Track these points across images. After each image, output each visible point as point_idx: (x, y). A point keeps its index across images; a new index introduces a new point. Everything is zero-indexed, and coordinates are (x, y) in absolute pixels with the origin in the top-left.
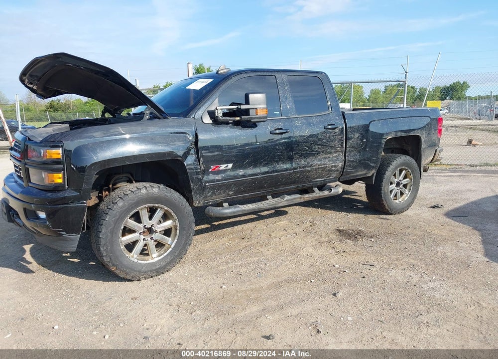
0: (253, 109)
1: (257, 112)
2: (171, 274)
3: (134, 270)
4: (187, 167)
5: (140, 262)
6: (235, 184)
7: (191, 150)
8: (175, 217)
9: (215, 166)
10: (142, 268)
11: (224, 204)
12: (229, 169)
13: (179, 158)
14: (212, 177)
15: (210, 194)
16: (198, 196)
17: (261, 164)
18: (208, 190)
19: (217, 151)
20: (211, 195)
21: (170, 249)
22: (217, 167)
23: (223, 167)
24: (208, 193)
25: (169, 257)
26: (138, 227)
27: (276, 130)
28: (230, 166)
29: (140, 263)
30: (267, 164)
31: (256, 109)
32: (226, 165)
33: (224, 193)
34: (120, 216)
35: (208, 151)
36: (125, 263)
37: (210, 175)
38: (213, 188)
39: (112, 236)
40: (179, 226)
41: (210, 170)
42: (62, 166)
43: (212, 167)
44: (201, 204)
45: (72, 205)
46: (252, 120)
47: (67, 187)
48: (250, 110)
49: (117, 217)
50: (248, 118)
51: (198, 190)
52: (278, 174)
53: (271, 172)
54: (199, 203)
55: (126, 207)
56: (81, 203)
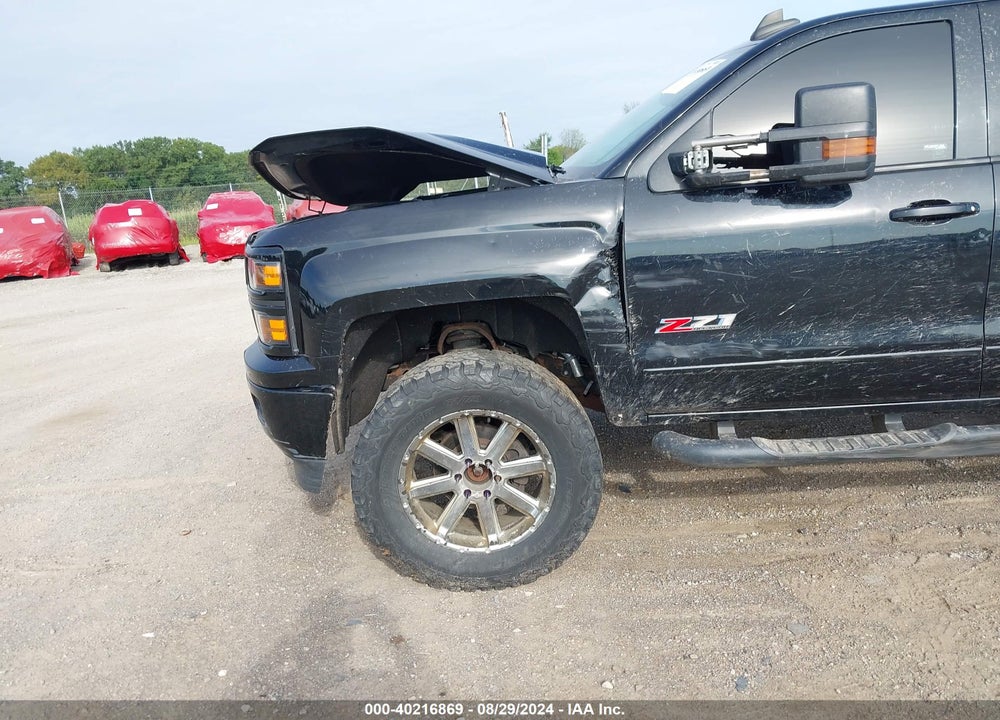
0: (814, 139)
1: (825, 151)
2: (529, 594)
3: (431, 564)
4: (584, 320)
5: (449, 545)
6: (746, 375)
7: (598, 271)
8: (545, 450)
9: (673, 320)
10: (455, 563)
11: (721, 430)
12: (724, 330)
13: (559, 294)
14: (660, 349)
15: (657, 398)
16: (619, 399)
17: (845, 317)
18: (650, 386)
19: (681, 276)
20: (665, 400)
21: (532, 530)
22: (679, 323)
23: (701, 322)
24: (653, 394)
25: (526, 549)
26: (450, 460)
27: (915, 205)
28: (727, 320)
29: (451, 550)
30: (872, 319)
31: (824, 139)
32: (714, 317)
33: (707, 398)
34: (396, 432)
35: (651, 275)
36: (412, 544)
37: (659, 343)
38: (668, 381)
39: (378, 477)
40: (554, 473)
41: (657, 331)
42: (281, 303)
43: (663, 321)
44: (636, 421)
45: (305, 392)
46: (808, 178)
47: (296, 350)
48: (802, 144)
49: (389, 434)
50: (790, 172)
51: (618, 383)
52: (914, 357)
53: (885, 349)
54: (626, 419)
55: (410, 413)
56: (323, 391)
